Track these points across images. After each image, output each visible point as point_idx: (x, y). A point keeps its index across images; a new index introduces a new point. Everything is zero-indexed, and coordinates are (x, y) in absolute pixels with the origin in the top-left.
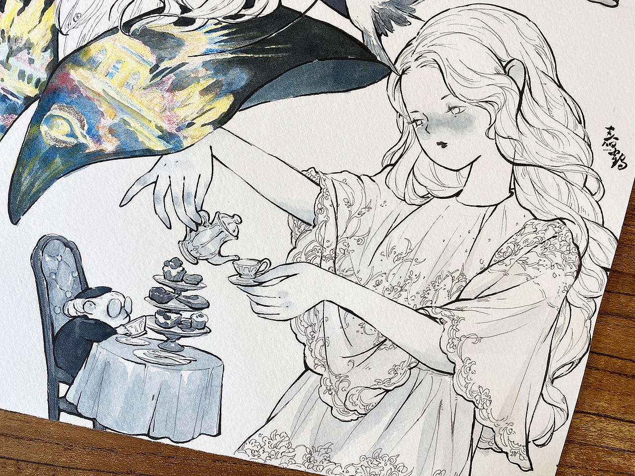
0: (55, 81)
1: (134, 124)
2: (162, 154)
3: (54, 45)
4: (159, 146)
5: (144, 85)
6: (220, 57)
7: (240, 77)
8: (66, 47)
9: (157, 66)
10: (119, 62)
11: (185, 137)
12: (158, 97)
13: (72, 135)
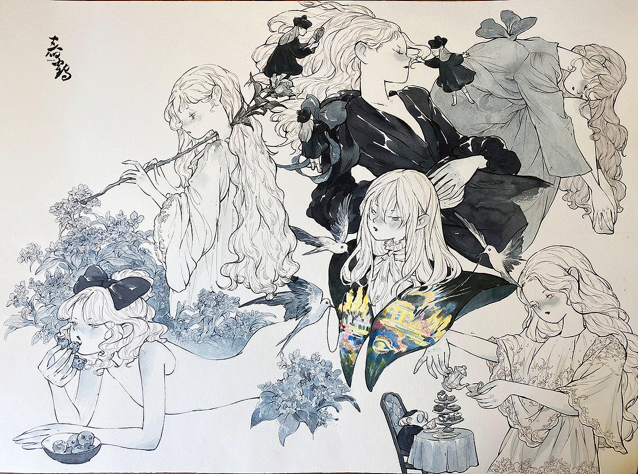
0: (375, 326)
1: (412, 337)
2: (427, 347)
3: (370, 311)
4: (425, 344)
5: (413, 320)
6: (441, 300)
7: (452, 306)
8: (376, 311)
9: (416, 310)
10: (399, 312)
11: (435, 338)
12: (419, 323)
13: (387, 348)
